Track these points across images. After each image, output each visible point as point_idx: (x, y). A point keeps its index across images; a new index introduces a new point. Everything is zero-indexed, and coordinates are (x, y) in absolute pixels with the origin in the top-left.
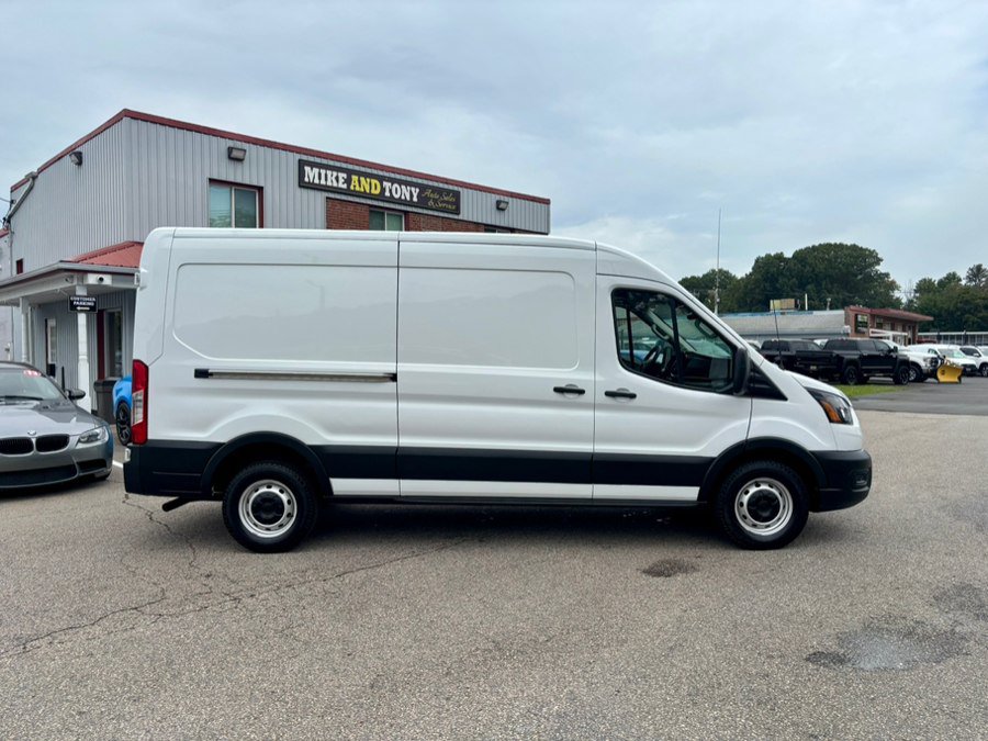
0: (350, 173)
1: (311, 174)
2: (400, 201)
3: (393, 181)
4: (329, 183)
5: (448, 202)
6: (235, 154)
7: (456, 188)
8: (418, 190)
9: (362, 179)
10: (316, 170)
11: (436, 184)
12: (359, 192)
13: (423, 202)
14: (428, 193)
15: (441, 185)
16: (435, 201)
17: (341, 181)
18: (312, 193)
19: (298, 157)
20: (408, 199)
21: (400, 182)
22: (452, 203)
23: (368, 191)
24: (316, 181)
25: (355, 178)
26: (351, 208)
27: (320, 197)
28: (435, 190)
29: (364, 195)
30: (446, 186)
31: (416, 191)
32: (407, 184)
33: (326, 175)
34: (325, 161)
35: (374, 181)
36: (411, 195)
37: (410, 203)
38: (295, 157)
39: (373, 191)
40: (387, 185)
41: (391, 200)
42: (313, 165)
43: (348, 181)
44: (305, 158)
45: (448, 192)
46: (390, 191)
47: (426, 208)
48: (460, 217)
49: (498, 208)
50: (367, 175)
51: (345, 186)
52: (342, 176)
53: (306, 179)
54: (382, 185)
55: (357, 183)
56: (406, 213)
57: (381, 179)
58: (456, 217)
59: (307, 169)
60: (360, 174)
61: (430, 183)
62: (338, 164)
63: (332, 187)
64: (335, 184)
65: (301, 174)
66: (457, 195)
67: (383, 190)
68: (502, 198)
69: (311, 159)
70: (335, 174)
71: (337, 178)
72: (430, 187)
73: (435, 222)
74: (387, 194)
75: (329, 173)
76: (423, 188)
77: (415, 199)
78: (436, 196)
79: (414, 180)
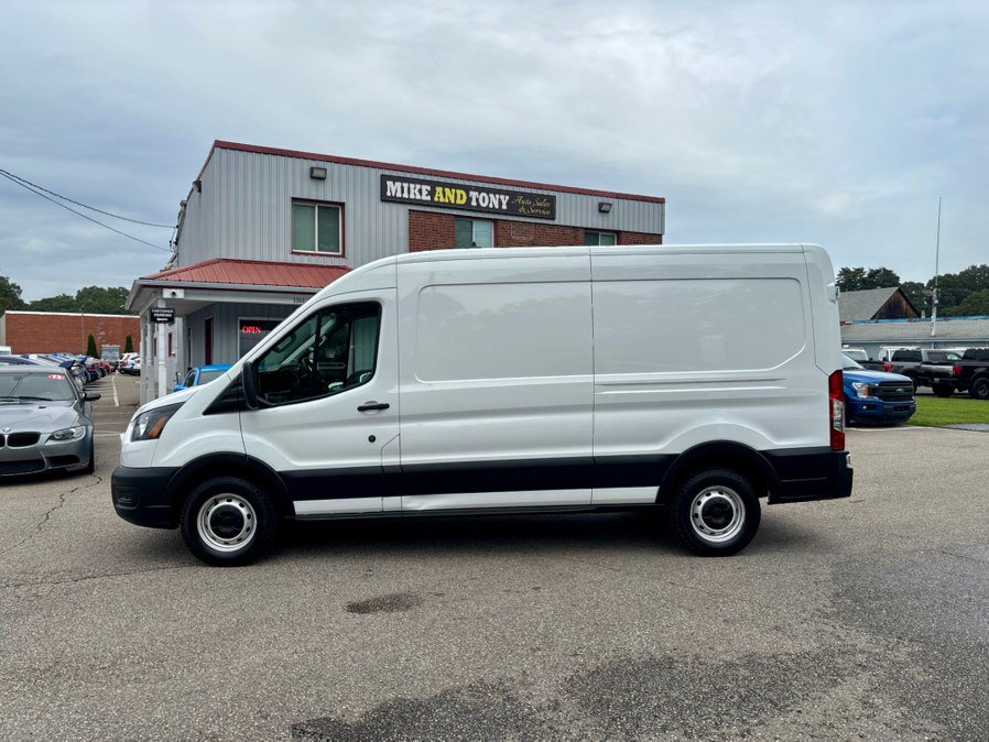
0: (434, 185)
1: (393, 188)
2: (487, 210)
3: (480, 190)
4: (412, 196)
5: (542, 208)
6: (316, 173)
7: (551, 193)
8: (507, 198)
9: (447, 190)
10: (398, 184)
11: (528, 191)
12: (444, 203)
13: (513, 209)
14: (520, 200)
15: (534, 191)
16: (527, 207)
17: (425, 193)
18: (394, 206)
19: (381, 172)
20: (497, 207)
21: (488, 191)
22: (547, 209)
23: (453, 201)
24: (399, 195)
25: (439, 190)
26: (435, 219)
27: (403, 210)
28: (527, 196)
29: (448, 206)
30: (540, 192)
31: (505, 199)
32: (495, 192)
33: (409, 188)
34: (408, 175)
35: (459, 192)
36: (500, 203)
37: (499, 211)
38: (376, 174)
39: (459, 202)
40: (473, 194)
41: (479, 209)
42: (395, 179)
43: (432, 193)
44: (387, 173)
45: (541, 197)
46: (477, 200)
47: (517, 215)
48: (556, 222)
49: (600, 211)
50: (451, 186)
51: (429, 198)
52: (426, 188)
53: (388, 194)
54: (468, 195)
55: (441, 195)
56: (495, 221)
57: (467, 189)
58: (550, 222)
59: (389, 183)
60: (444, 185)
61: (522, 190)
62: (422, 177)
63: (415, 199)
64: (418, 197)
65: (384, 188)
66: (552, 200)
67: (469, 199)
68: (606, 200)
69: (394, 173)
70: (418, 187)
71: (420, 191)
72: (523, 194)
73: (526, 228)
74: (474, 203)
75: (412, 186)
76: (513, 195)
77: (504, 207)
78: (528, 202)
79: (505, 188)
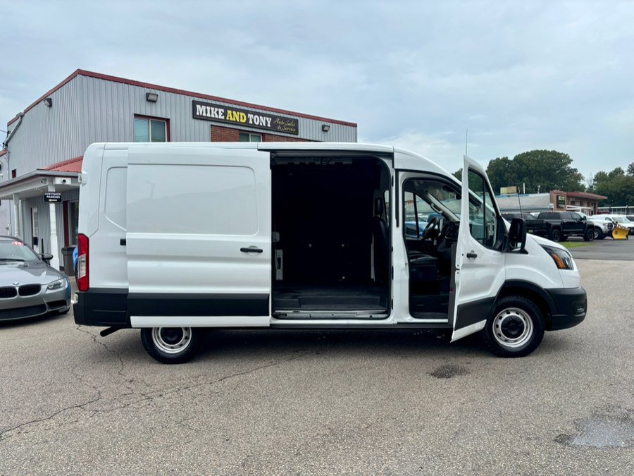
0: (226, 109)
1: (201, 110)
2: (259, 127)
3: (254, 114)
4: (213, 116)
5: (290, 127)
6: (151, 97)
7: (295, 118)
8: (271, 119)
9: (234, 112)
10: (204, 107)
11: (282, 115)
12: (232, 121)
13: (274, 127)
14: (278, 121)
15: (286, 116)
16: (282, 126)
17: (220, 114)
18: (201, 122)
19: (192, 99)
20: (264, 125)
21: (259, 114)
22: (294, 128)
23: (238, 121)
24: (204, 114)
25: (229, 112)
26: (227, 132)
27: (207, 125)
28: (282, 119)
29: (235, 123)
30: (289, 116)
31: (269, 120)
32: (263, 115)
34: (209, 101)
35: (242, 114)
36: (267, 123)
37: (266, 128)
38: (190, 99)
39: (242, 121)
40: (250, 116)
41: (253, 126)
42: (202, 104)
43: (225, 114)
44: (196, 99)
45: (290, 120)
46: (253, 120)
47: (276, 131)
48: (299, 136)
49: (323, 130)
50: (237, 110)
51: (223, 117)
52: (221, 111)
53: (198, 113)
54: (247, 116)
55: (231, 115)
56: (263, 134)
57: (247, 112)
58: (296, 136)
59: (198, 106)
60: (232, 109)
61: (279, 115)
62: (218, 103)
63: (215, 118)
64: (217, 116)
65: (194, 110)
66: (296, 122)
67: (248, 119)
68: (326, 123)
69: (201, 100)
70: (216, 109)
71: (218, 112)
72: (278, 117)
73: (282, 140)
74: (251, 122)
75: (212, 109)
76: (274, 118)
77: (269, 125)
78: (283, 123)
79: (268, 113)
